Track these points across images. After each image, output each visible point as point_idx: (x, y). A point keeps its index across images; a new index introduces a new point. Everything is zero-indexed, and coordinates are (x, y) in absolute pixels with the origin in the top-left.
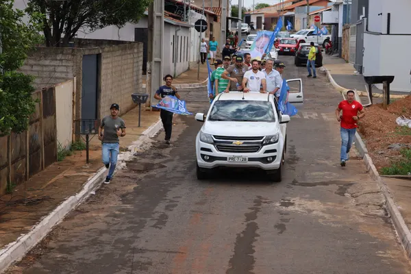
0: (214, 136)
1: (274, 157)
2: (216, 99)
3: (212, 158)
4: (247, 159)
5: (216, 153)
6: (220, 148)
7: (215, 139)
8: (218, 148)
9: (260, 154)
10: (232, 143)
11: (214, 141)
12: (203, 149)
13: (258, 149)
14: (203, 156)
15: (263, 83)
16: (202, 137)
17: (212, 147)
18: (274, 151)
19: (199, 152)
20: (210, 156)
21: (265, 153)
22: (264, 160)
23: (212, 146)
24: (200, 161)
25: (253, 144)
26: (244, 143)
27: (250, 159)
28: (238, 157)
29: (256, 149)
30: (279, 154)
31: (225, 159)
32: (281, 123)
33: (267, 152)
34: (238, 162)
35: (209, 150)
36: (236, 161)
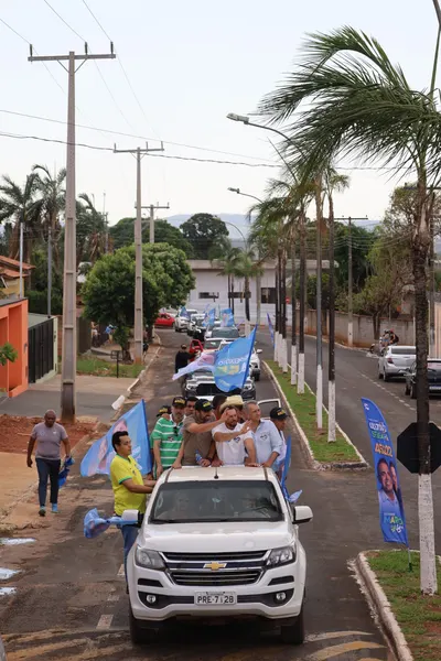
0: (165, 553)
1: (289, 593)
2: (161, 480)
3: (163, 600)
4: (235, 599)
5: (172, 588)
6: (178, 578)
7: (167, 561)
8: (175, 578)
9: (261, 586)
10: (201, 566)
11: (165, 563)
12: (142, 582)
13: (256, 577)
14: (143, 596)
15: (249, 445)
16: (140, 557)
17: (163, 577)
18: (289, 579)
19: (134, 588)
20: (157, 596)
21: (270, 584)
22: (270, 599)
23: (162, 574)
24: (138, 607)
25: (245, 566)
26: (228, 566)
27: (242, 599)
28: (217, 595)
29: (253, 577)
30: (299, 586)
31: (190, 600)
32: (295, 522)
33: (274, 581)
34: (216, 606)
35: (157, 583)
36: (214, 602)
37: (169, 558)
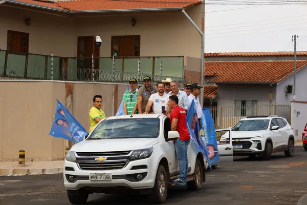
0: (77, 153)
1: (144, 175)
3: (75, 178)
4: (111, 177)
5: (78, 171)
6: (83, 166)
8: (81, 166)
9: (126, 170)
10: (94, 159)
11: (77, 158)
12: (67, 168)
13: (124, 165)
14: (68, 176)
17: (75, 165)
18: (145, 167)
21: (131, 169)
22: (132, 177)
24: (66, 183)
26: (108, 159)
27: (115, 177)
28: (101, 175)
30: (151, 171)
31: (86, 177)
33: (134, 168)
34: (101, 181)
35: (72, 169)
36: (99, 179)
37: (79, 155)
